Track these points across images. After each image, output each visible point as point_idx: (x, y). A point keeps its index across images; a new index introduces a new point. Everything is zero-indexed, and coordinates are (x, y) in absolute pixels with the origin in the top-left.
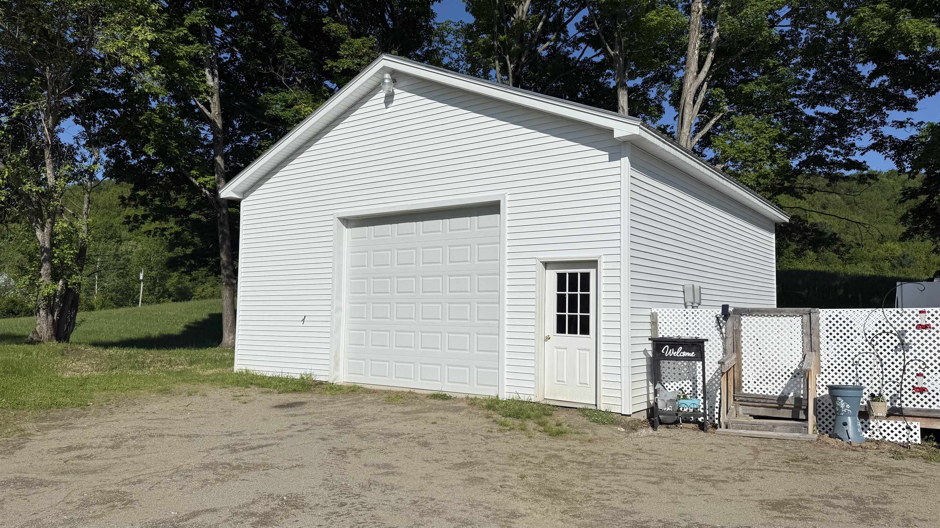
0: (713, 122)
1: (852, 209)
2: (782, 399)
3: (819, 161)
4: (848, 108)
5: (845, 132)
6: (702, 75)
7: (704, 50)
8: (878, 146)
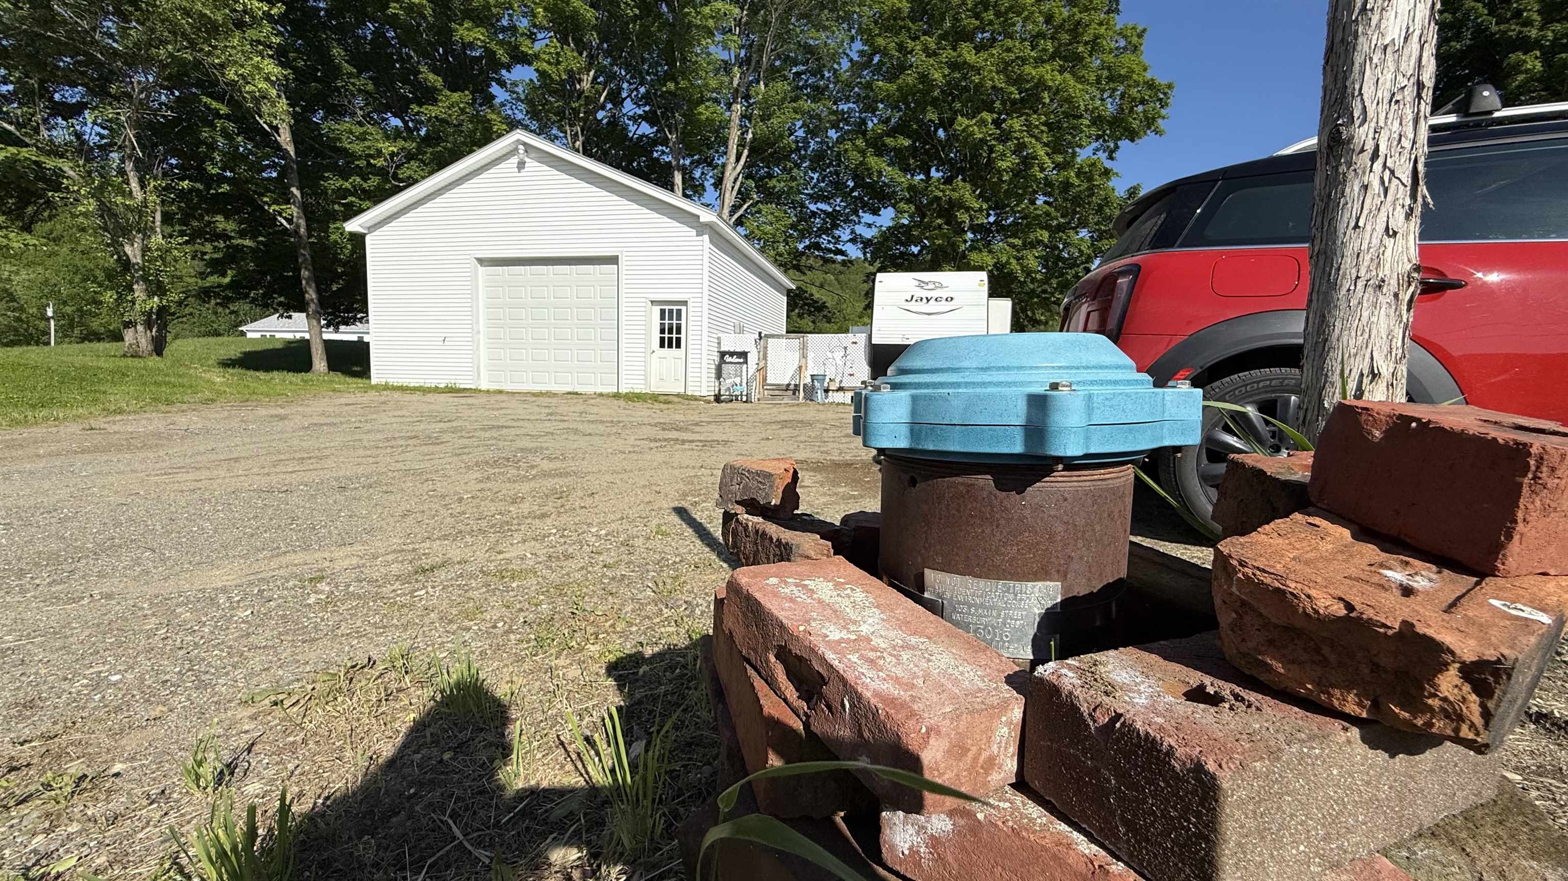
0: (745, 207)
1: (842, 288)
2: (789, 385)
3: (817, 246)
4: (838, 208)
5: (835, 226)
6: (739, 168)
7: (741, 144)
8: (853, 241)
